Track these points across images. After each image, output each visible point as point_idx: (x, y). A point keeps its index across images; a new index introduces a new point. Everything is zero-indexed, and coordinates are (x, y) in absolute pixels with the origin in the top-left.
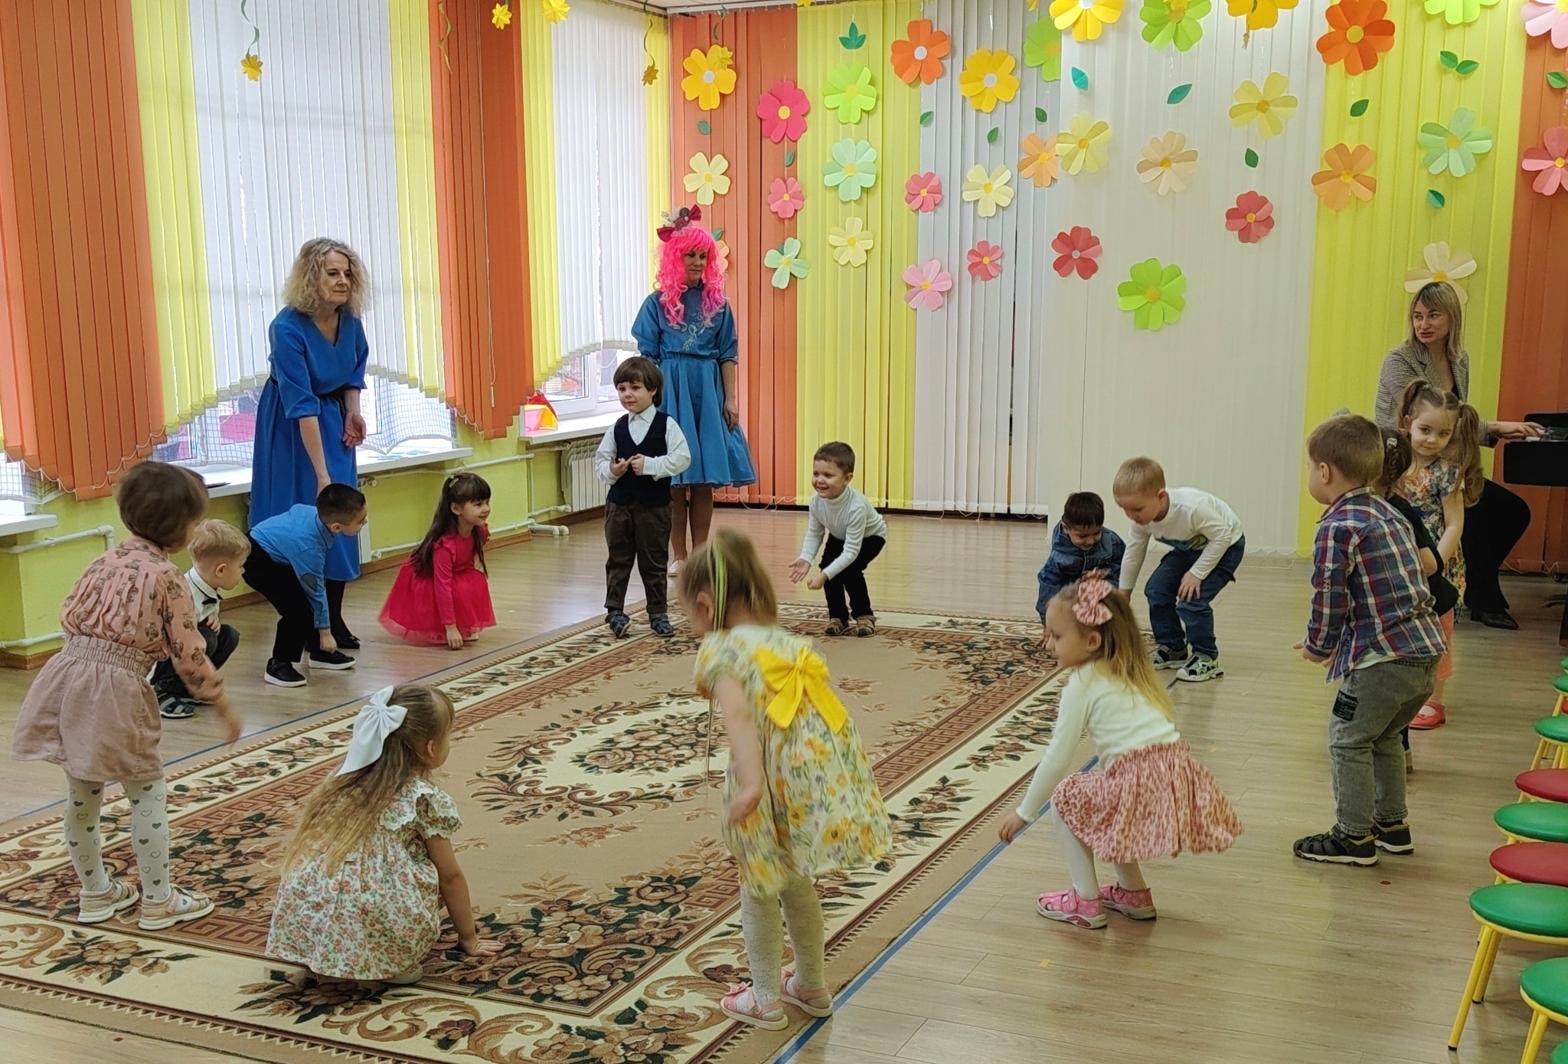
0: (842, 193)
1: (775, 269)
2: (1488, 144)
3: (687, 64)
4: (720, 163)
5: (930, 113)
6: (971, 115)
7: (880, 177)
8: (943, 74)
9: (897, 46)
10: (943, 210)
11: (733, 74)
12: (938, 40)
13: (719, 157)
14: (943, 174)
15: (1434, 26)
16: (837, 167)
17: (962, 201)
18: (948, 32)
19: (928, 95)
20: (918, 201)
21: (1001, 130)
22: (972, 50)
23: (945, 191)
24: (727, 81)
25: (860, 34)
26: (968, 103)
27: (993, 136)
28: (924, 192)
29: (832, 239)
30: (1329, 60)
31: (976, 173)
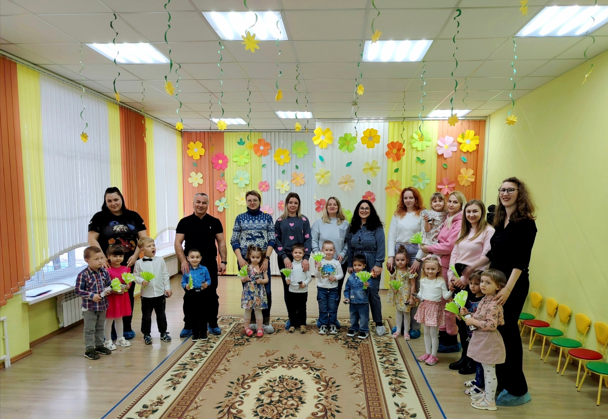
0: (239, 186)
1: (218, 206)
2: (429, 181)
3: (189, 146)
4: (200, 175)
5: (265, 164)
6: (277, 166)
7: (251, 181)
8: (268, 154)
9: (255, 146)
10: (270, 191)
11: (204, 150)
12: (267, 144)
13: (199, 173)
14: (269, 182)
15: (414, 150)
16: (238, 178)
17: (275, 189)
18: (270, 143)
19: (264, 159)
20: (262, 189)
21: (286, 170)
22: (277, 148)
23: (270, 186)
24: (202, 152)
25: (243, 141)
26: (276, 162)
27: (283, 172)
28: (264, 186)
29: (236, 198)
30: (388, 158)
31: (279, 182)
